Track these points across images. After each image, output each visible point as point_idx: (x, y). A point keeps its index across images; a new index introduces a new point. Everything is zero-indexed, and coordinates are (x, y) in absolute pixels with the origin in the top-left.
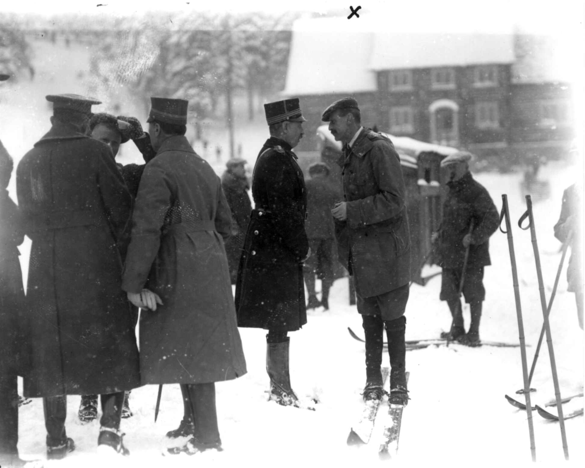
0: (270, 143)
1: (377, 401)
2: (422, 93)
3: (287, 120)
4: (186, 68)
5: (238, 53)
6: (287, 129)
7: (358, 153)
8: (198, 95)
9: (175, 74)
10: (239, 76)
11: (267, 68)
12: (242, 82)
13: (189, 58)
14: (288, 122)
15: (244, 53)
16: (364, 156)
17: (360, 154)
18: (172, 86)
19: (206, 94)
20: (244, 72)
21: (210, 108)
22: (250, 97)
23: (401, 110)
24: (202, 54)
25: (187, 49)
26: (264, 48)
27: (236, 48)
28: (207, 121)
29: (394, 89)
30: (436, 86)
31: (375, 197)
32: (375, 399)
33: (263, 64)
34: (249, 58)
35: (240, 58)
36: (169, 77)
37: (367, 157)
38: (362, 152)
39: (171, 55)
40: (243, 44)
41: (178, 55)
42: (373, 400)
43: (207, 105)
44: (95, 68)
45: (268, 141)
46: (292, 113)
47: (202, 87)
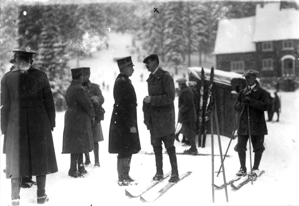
0: (120, 76)
1: (157, 181)
2: (278, 52)
3: (126, 66)
4: (171, 43)
5: (195, 36)
6: (127, 70)
7: (157, 77)
8: (176, 55)
9: (167, 46)
10: (194, 46)
11: (208, 42)
12: (196, 49)
13: (173, 38)
14: (127, 67)
15: (197, 36)
16: (160, 79)
17: (158, 78)
18: (165, 51)
19: (180, 54)
20: (197, 44)
21: (182, 60)
22: (200, 55)
23: (267, 60)
24: (178, 37)
25: (172, 35)
26: (207, 34)
27: (194, 34)
28: (180, 66)
29: (264, 50)
30: (284, 49)
31: (163, 96)
32: (156, 180)
33: (206, 40)
34: (200, 38)
35: (195, 38)
36: (164, 47)
37: (161, 79)
38: (159, 77)
39: (165, 37)
40: (197, 32)
41: (168, 37)
42: (156, 181)
43: (180, 59)
44: (134, 44)
45: (119, 75)
46: (129, 63)
47: (178, 51)
